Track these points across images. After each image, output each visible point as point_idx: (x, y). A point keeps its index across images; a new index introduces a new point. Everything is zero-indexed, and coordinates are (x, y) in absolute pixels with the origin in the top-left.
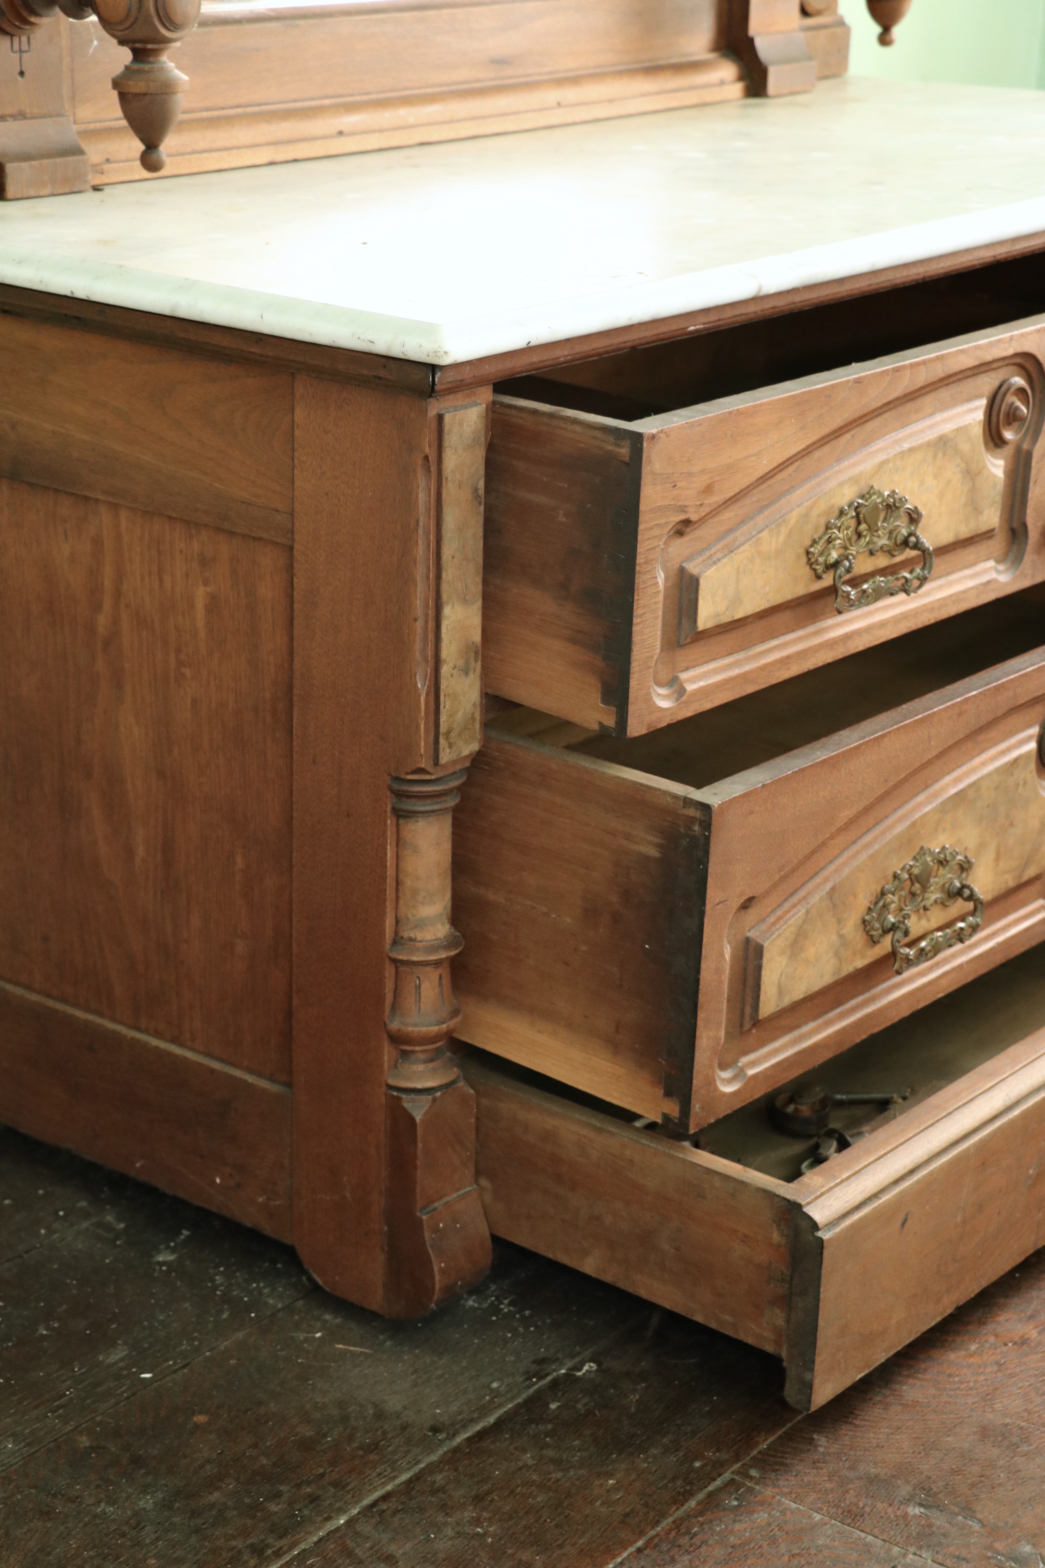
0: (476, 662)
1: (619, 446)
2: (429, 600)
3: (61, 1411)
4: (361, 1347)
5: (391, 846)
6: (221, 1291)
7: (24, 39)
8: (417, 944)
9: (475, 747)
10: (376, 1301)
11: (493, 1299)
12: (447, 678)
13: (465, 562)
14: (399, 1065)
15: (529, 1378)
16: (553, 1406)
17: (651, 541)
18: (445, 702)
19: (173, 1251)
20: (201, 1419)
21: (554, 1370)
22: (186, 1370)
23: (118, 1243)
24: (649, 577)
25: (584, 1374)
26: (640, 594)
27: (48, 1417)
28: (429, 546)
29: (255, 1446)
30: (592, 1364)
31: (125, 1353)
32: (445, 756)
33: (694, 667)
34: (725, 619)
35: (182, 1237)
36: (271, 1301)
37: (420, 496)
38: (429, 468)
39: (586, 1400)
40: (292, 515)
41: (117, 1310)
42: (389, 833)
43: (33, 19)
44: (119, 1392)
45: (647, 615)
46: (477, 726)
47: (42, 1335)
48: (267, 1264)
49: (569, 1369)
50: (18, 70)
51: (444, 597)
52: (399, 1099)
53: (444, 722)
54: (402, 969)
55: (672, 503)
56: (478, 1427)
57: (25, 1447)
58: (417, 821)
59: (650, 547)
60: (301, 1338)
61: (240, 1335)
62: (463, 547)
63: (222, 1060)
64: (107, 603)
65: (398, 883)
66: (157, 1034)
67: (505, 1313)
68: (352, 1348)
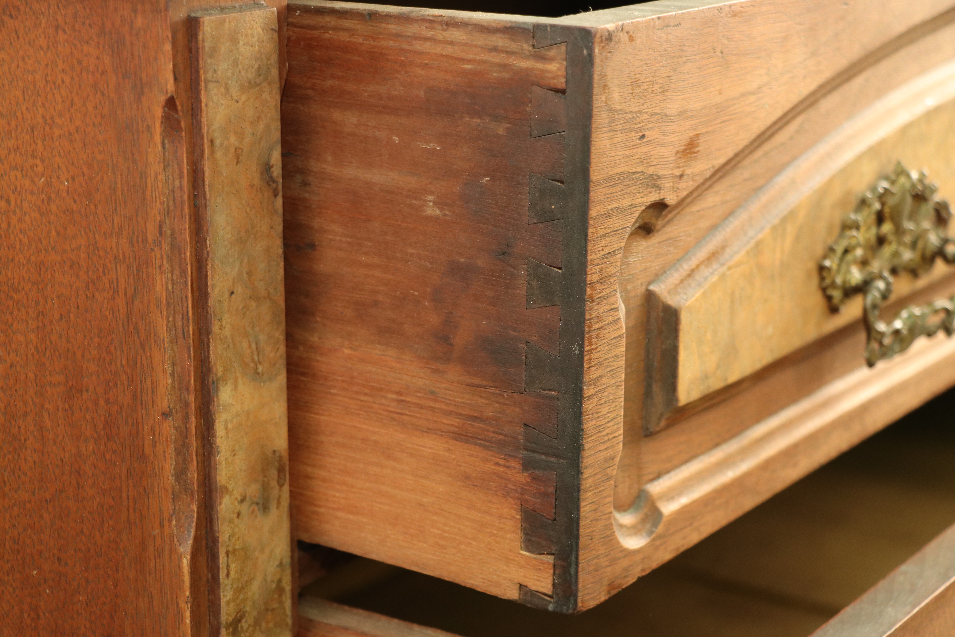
0: (281, 486)
1: (543, 58)
12: (231, 521)
13: (253, 304)
17: (608, 239)
18: (228, 566)
24: (607, 308)
26: (594, 340)
33: (668, 471)
34: (716, 384)
38: (176, 123)
45: (604, 380)
53: (228, 602)
55: (639, 169)
59: (607, 250)
62: (250, 273)
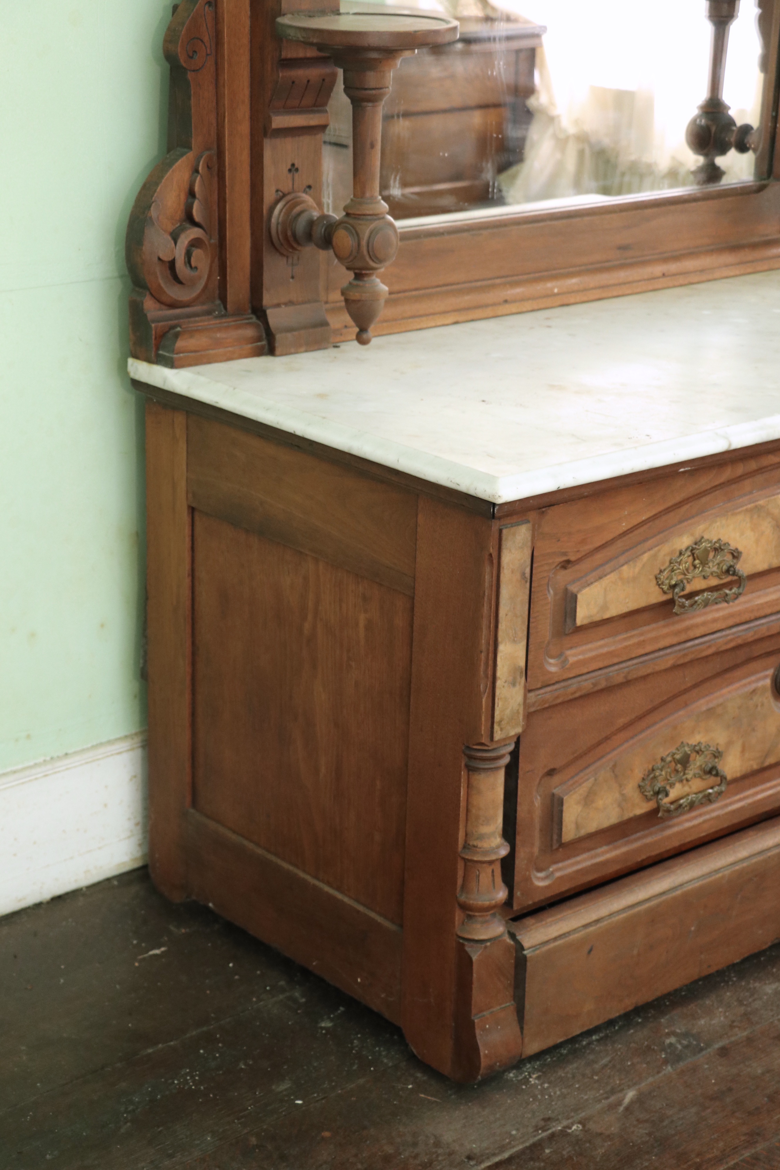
0: (521, 678)
2: (490, 640)
3: (243, 1120)
4: (435, 1097)
5: (463, 788)
6: (356, 1051)
7: (295, 258)
8: (478, 849)
9: (519, 730)
10: (447, 1069)
11: (526, 1074)
12: (501, 688)
14: (465, 923)
15: (537, 1130)
16: (547, 1151)
17: (542, 573)
18: (498, 703)
19: (332, 1020)
20: (327, 1134)
21: (554, 1127)
22: (323, 1101)
23: (299, 1011)
24: (541, 594)
25: (573, 1132)
27: (235, 1122)
28: (491, 607)
29: (356, 1156)
30: (579, 1126)
31: (289, 1086)
32: (498, 736)
33: (574, 648)
35: (339, 1012)
36: (385, 1061)
37: (486, 577)
38: (492, 561)
39: (570, 1149)
40: (414, 579)
41: (289, 1057)
42: (462, 780)
43: (299, 248)
44: (280, 1110)
45: (540, 617)
46: (521, 717)
47: (242, 1069)
48: (388, 1036)
49: (564, 1127)
50: (291, 276)
51: (500, 639)
52: (463, 945)
54: (469, 864)
56: (497, 1159)
57: (217, 1140)
58: (480, 774)
59: (542, 576)
60: (399, 1087)
61: (361, 1081)
62: (514, 609)
63: (364, 905)
64: (310, 617)
65: (468, 811)
66: (329, 884)
67: (532, 1085)
68: (429, 1098)
